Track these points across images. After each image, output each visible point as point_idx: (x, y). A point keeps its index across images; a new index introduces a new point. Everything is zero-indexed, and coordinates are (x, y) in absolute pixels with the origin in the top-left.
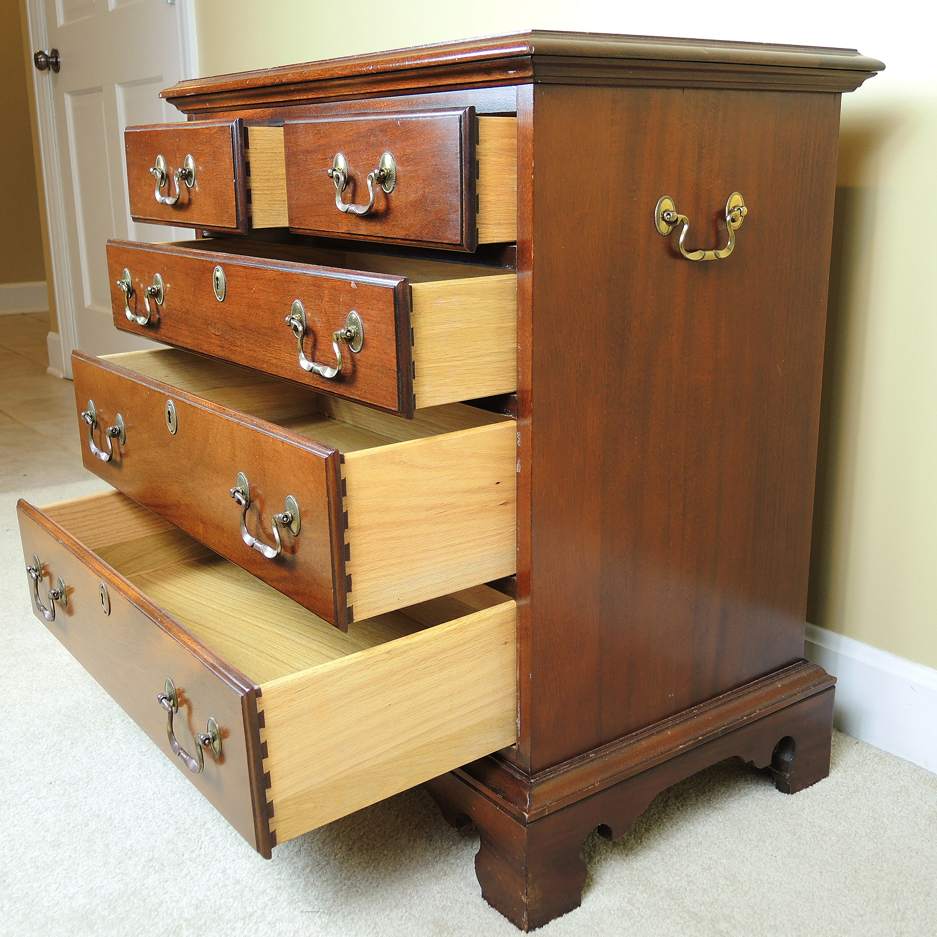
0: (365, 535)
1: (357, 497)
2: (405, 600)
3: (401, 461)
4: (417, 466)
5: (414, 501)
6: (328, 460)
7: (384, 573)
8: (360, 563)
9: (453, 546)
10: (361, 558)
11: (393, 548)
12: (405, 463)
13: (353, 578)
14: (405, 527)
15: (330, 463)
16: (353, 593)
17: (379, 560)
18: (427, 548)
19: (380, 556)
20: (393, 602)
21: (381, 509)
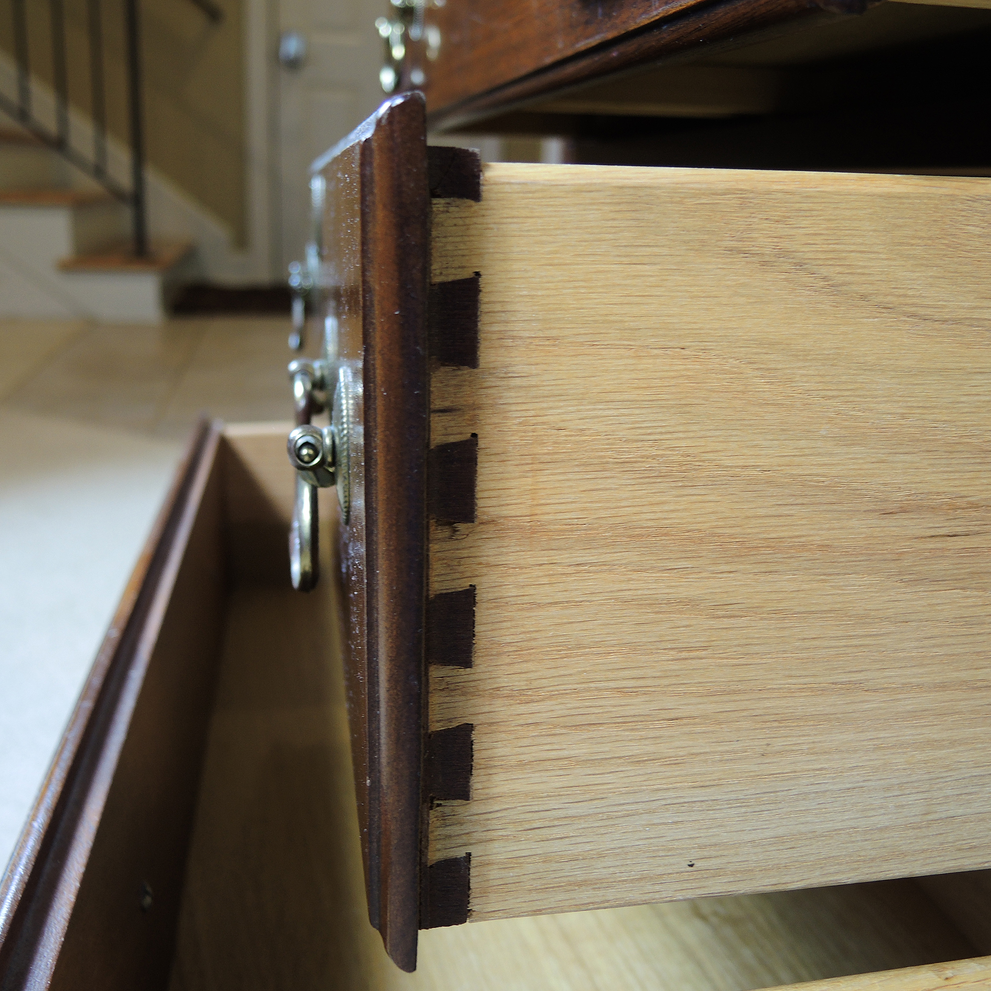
0: (560, 569)
1: (533, 381)
2: (718, 872)
3: (783, 253)
4: (863, 297)
5: (825, 460)
6: (371, 150)
7: (635, 749)
8: (523, 685)
9: (978, 689)
10: (525, 666)
11: (689, 649)
12: (800, 265)
13: (481, 742)
14: (763, 567)
15: (377, 159)
16: (475, 807)
17: (618, 690)
18: (860, 676)
19: (626, 673)
20: (660, 870)
21: (654, 463)
